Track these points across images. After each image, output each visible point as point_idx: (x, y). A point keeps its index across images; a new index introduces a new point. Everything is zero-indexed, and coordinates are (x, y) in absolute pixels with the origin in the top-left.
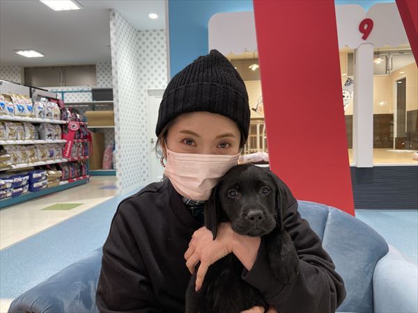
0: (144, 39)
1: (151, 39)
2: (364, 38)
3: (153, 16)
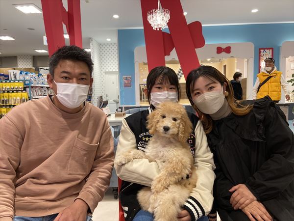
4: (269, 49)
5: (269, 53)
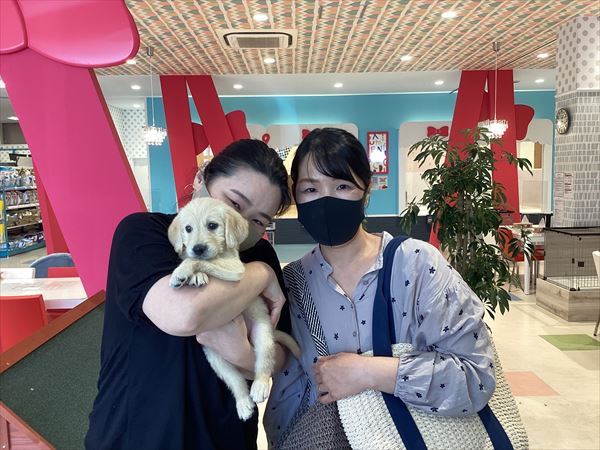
0: (129, 117)
1: (135, 117)
3: (137, 106)
4: (383, 133)
5: (382, 139)
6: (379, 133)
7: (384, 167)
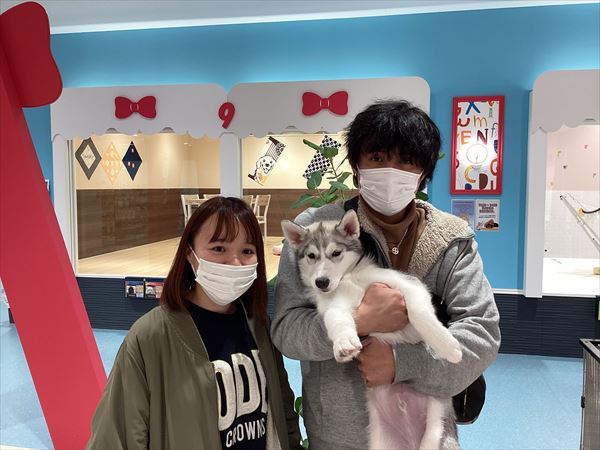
2: (225, 126)
4: (489, 99)
5: (488, 112)
6: (483, 99)
7: (492, 178)
